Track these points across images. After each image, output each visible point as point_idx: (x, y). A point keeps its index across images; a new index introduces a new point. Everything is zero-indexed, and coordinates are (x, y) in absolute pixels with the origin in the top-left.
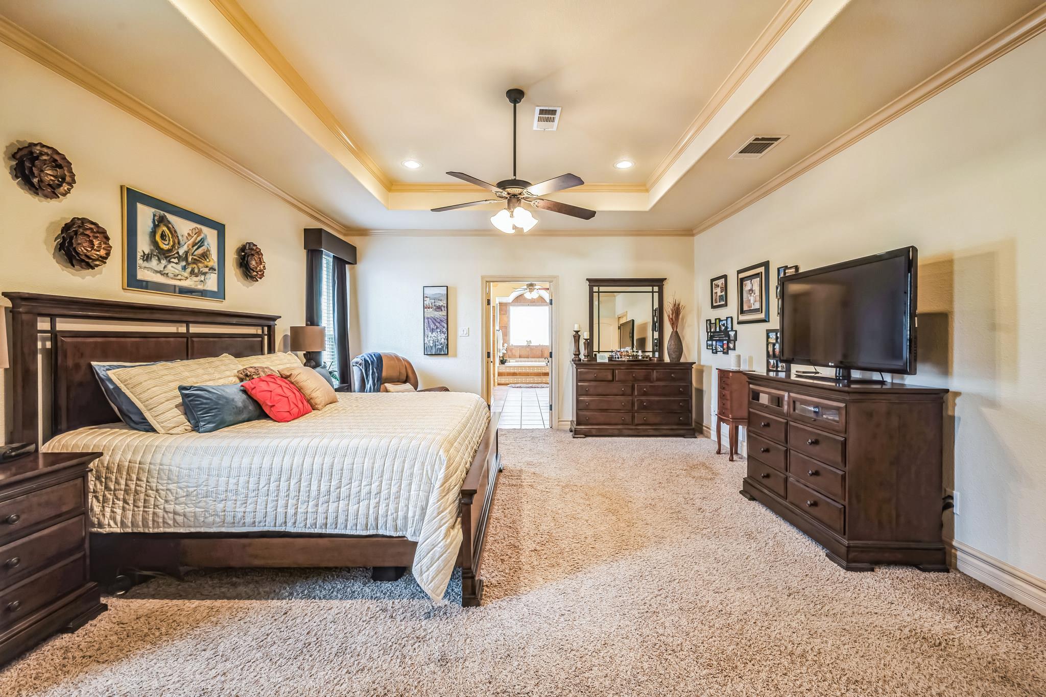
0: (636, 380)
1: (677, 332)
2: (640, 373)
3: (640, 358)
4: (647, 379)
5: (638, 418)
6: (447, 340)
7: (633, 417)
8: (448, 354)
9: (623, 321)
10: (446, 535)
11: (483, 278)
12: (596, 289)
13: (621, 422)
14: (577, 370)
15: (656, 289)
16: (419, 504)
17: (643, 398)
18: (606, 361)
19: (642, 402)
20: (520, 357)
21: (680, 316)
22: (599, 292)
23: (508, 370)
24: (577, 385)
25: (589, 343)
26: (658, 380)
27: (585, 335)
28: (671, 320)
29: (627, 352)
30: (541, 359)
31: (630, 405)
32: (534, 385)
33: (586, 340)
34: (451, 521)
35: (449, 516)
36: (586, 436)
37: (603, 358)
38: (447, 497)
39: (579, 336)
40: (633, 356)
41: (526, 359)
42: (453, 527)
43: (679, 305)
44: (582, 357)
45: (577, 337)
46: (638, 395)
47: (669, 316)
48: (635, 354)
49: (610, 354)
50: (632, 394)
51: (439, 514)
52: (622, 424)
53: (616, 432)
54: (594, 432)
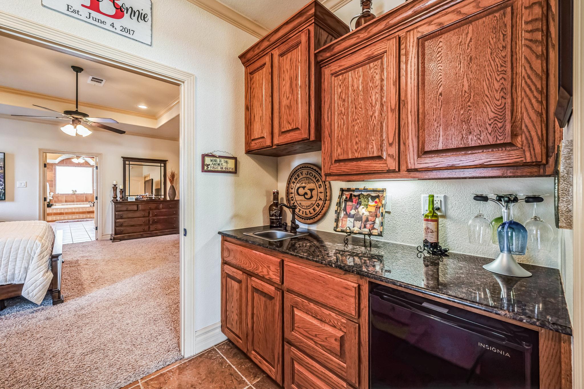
0: (150, 209)
1: (173, 186)
2: (153, 206)
3: (154, 198)
4: (157, 208)
5: (152, 228)
6: (5, 190)
7: (149, 228)
8: (5, 199)
9: (147, 179)
10: (43, 275)
11: (40, 150)
12: (127, 162)
13: (143, 230)
14: (115, 206)
15: (162, 165)
16: (23, 266)
17: (155, 218)
18: (134, 200)
19: (154, 220)
20: (66, 201)
21: (175, 178)
22: (129, 164)
23: (55, 211)
24: (115, 214)
25: (123, 191)
26: (163, 208)
27: (120, 186)
28: (170, 180)
29: (146, 195)
30: (85, 203)
31: (148, 222)
32: (80, 220)
33: (121, 190)
34: (46, 269)
35: (44, 268)
36: (121, 240)
37: (131, 199)
38: (42, 260)
39: (117, 188)
40: (150, 198)
41: (72, 203)
42: (47, 272)
43: (174, 173)
44: (118, 199)
45: (115, 188)
46: (152, 216)
47: (169, 178)
48: (151, 196)
49: (137, 197)
50: (149, 216)
51: (38, 267)
52: (143, 232)
53: (140, 236)
54: (126, 238)
